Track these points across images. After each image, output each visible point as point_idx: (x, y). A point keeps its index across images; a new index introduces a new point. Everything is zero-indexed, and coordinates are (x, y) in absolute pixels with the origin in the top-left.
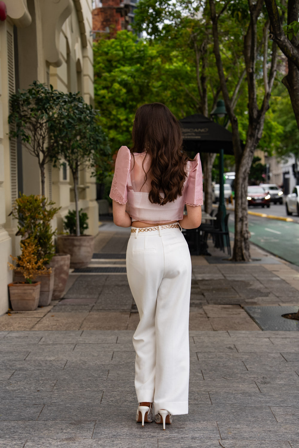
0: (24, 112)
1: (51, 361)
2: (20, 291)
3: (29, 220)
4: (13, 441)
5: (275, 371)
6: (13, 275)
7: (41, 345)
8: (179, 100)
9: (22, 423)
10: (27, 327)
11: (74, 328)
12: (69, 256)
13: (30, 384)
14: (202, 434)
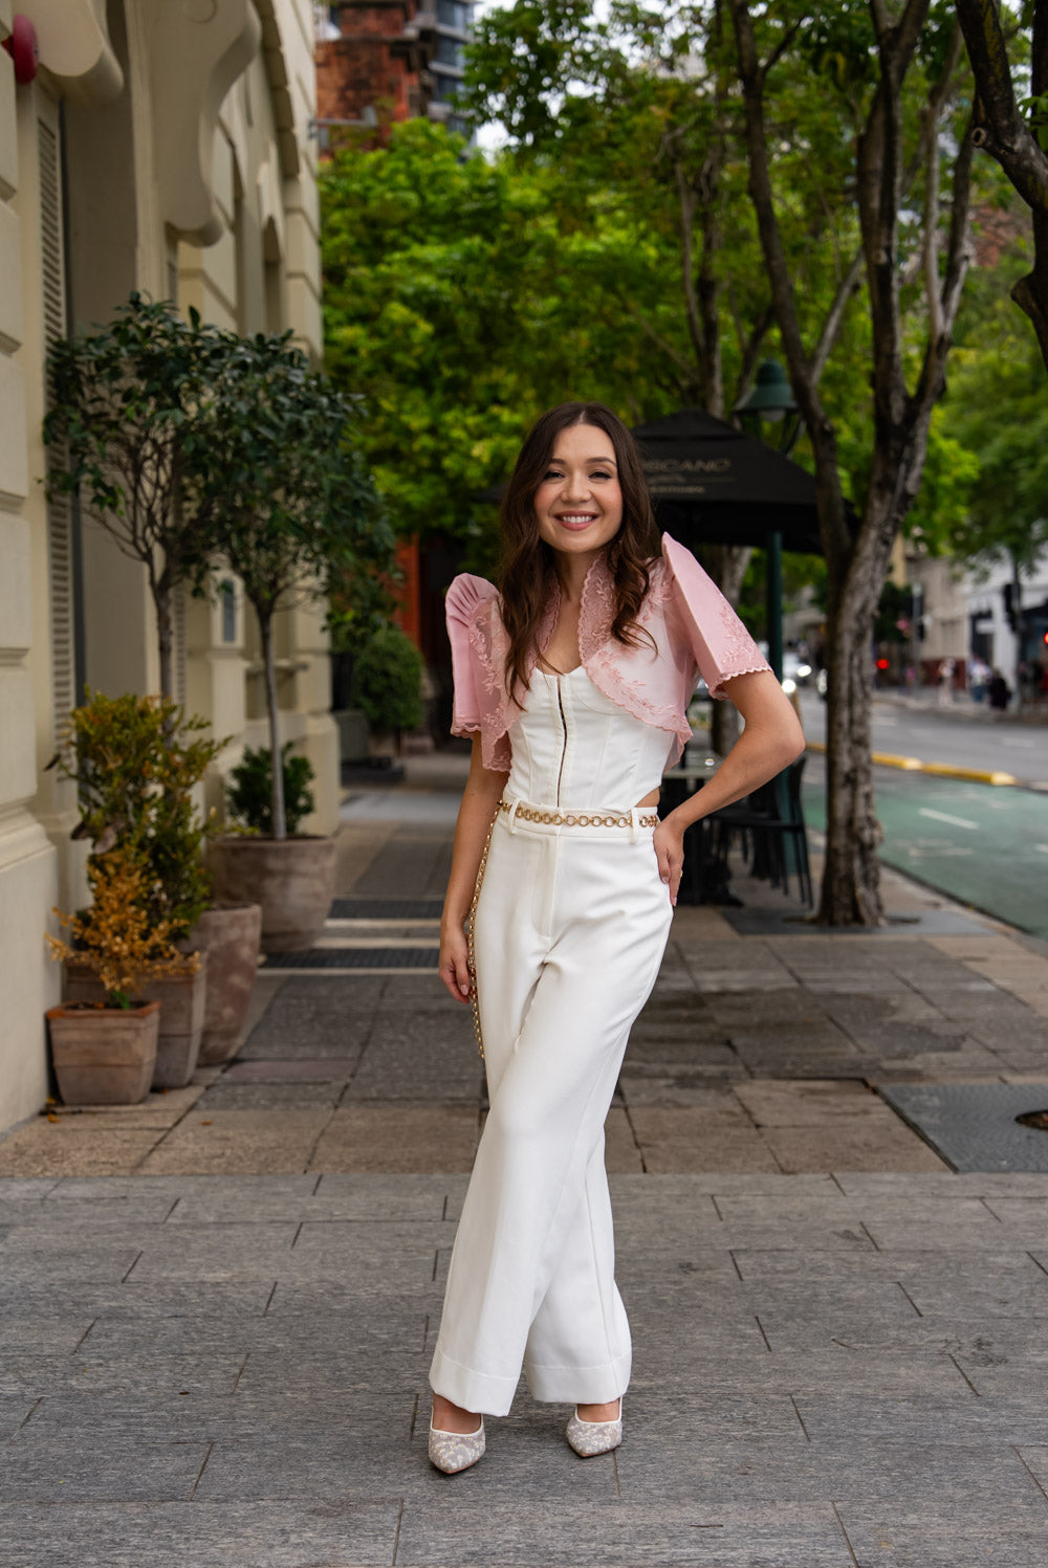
0: (98, 404)
1: (218, 1284)
2: (88, 1037)
3: (119, 785)
5: (1017, 1317)
6: (62, 979)
7: (178, 1227)
8: (620, 362)
9: (138, 1510)
10: (121, 1164)
11: (289, 1167)
12: (256, 909)
13: (153, 1368)
14: (787, 1550)
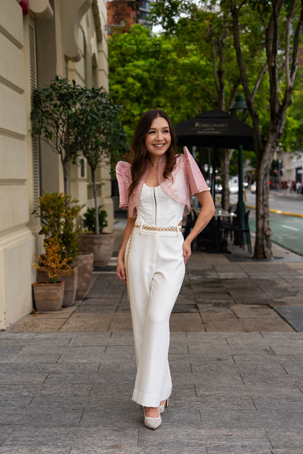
0: (46, 108)
1: (84, 363)
2: (44, 291)
3: (53, 219)
4: (57, 448)
6: (37, 275)
7: (72, 347)
8: (195, 95)
9: (63, 429)
10: (54, 328)
11: (103, 329)
12: (92, 255)
13: (66, 388)
14: (252, 443)
